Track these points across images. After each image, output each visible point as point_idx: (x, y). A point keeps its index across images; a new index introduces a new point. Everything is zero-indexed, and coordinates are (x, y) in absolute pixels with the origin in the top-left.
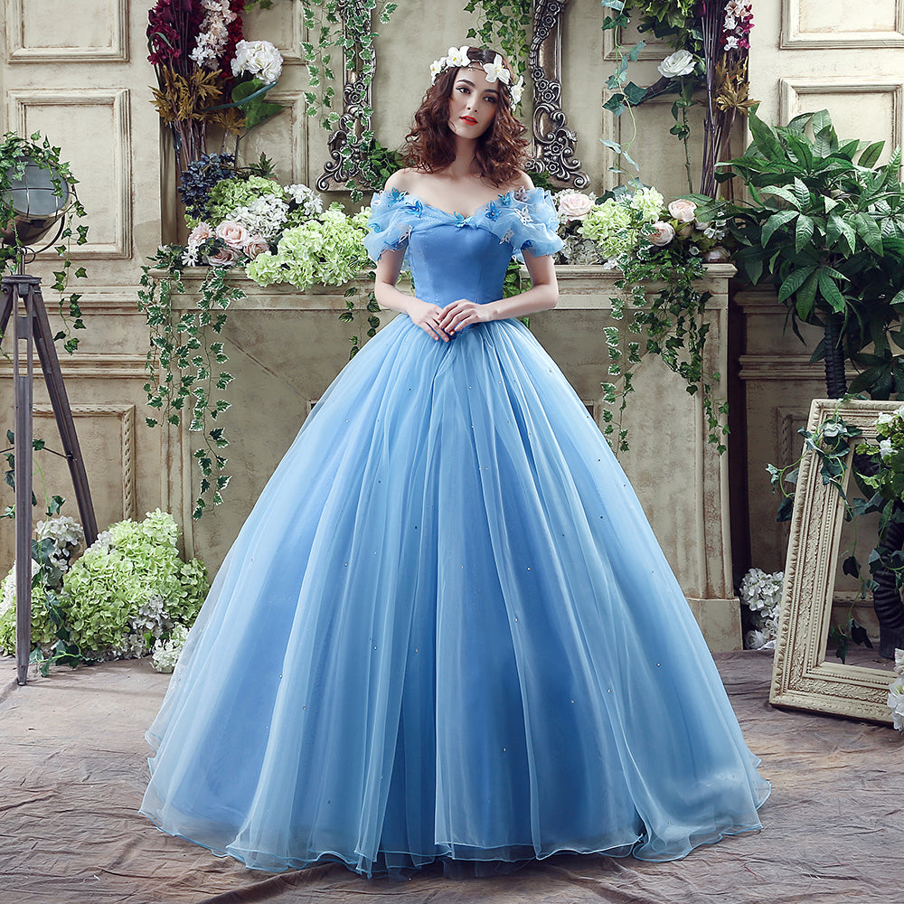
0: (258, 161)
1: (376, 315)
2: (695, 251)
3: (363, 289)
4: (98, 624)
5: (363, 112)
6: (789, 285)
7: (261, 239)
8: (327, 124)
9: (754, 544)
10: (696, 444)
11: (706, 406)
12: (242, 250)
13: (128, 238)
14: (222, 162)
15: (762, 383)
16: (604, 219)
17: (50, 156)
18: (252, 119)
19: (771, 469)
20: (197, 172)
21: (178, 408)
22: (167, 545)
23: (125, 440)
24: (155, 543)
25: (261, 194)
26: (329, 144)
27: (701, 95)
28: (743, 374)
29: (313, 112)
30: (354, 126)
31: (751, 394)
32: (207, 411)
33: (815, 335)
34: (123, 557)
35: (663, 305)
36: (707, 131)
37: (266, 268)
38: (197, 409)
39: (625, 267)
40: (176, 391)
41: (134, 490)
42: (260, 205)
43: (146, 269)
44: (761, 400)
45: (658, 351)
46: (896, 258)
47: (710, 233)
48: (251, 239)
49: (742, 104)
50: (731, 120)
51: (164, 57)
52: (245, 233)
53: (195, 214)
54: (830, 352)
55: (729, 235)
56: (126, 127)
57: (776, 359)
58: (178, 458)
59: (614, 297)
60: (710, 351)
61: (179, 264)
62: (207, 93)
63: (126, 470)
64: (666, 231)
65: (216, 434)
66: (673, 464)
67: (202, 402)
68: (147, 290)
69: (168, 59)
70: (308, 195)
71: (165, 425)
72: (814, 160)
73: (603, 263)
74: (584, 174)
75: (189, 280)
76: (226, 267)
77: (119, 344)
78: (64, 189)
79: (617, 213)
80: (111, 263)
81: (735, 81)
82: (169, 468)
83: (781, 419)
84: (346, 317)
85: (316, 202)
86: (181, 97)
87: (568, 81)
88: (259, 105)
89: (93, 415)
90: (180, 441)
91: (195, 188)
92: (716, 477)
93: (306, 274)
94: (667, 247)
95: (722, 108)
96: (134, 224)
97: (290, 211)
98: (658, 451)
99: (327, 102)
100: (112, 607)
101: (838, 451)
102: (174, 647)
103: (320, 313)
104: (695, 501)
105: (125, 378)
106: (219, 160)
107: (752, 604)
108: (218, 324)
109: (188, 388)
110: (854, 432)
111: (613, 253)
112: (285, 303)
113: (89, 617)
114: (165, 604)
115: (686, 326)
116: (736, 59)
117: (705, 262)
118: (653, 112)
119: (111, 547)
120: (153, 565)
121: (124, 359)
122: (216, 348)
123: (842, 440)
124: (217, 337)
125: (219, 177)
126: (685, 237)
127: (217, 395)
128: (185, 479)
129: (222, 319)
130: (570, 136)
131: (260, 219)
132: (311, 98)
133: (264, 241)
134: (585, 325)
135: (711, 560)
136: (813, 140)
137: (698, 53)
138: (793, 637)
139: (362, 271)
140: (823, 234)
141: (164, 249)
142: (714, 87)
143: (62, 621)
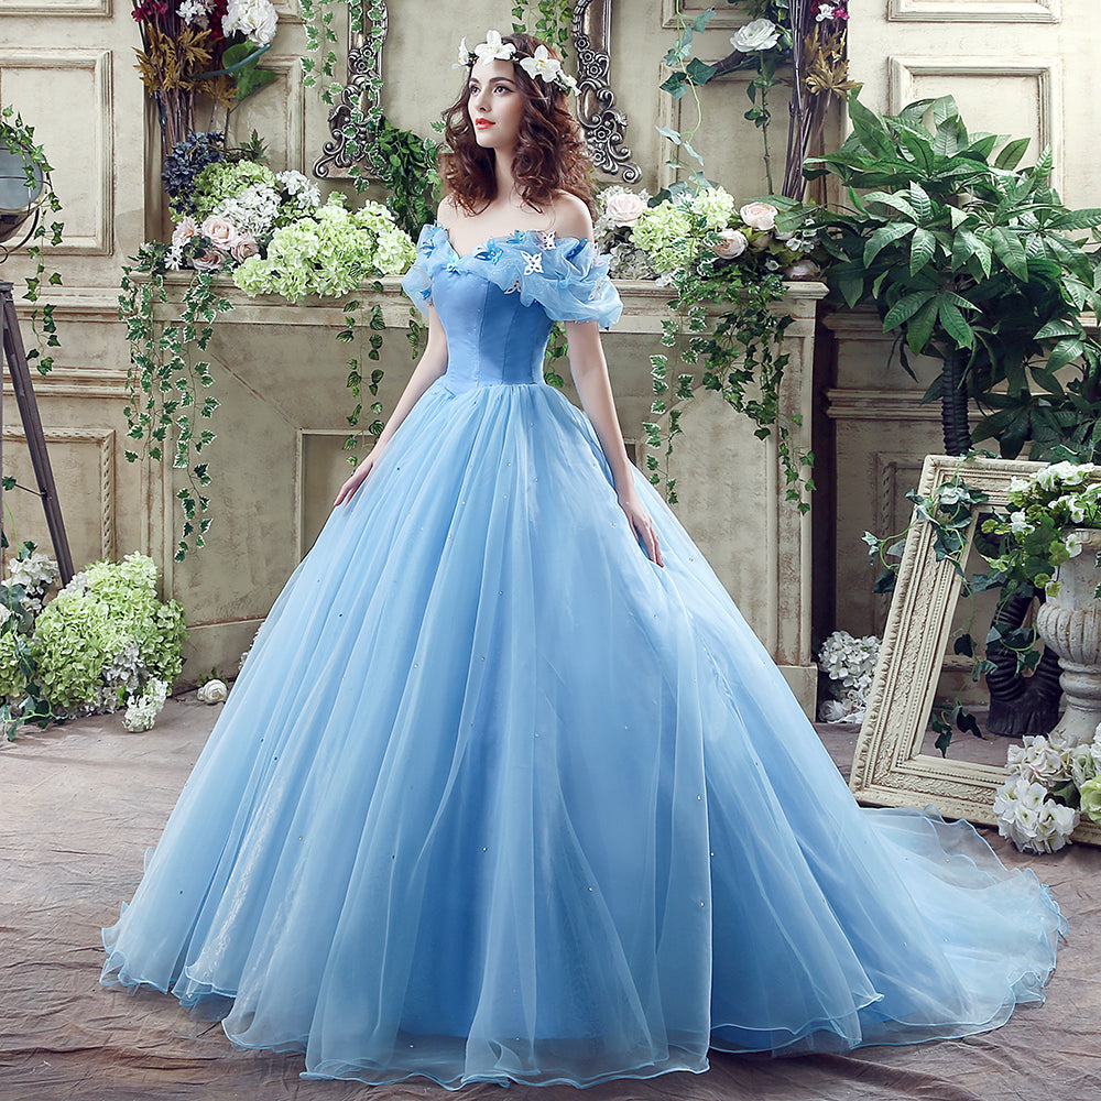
0: (249, 141)
1: (380, 333)
2: (774, 265)
3: (366, 301)
4: (70, 677)
5: (371, 84)
6: (899, 312)
7: (250, 239)
8: (327, 97)
9: (840, 602)
10: (768, 499)
11: (782, 454)
12: (229, 251)
13: (109, 231)
14: (210, 142)
15: (857, 424)
16: (659, 226)
17: (23, 136)
18: (244, 88)
19: (869, 538)
20: (182, 156)
21: (159, 440)
22: (145, 587)
23: (104, 471)
24: (132, 586)
25: (252, 183)
26: (330, 121)
27: (785, 72)
28: (831, 411)
29: (311, 82)
30: (360, 102)
31: (842, 436)
32: (191, 443)
33: (930, 369)
34: (99, 600)
35: (729, 332)
36: (792, 117)
37: (255, 275)
38: (181, 442)
39: (682, 284)
40: (158, 419)
41: (114, 527)
42: (249, 196)
43: (127, 270)
44: (855, 445)
45: (718, 386)
46: (1044, 282)
47: (794, 245)
48: (239, 239)
49: (840, 86)
50: (824, 105)
51: (150, 13)
52: (233, 231)
53: (179, 208)
54: (950, 392)
55: (820, 247)
56: (108, 97)
57: (876, 395)
58: (159, 498)
59: (666, 319)
60: (789, 387)
61: (161, 268)
62: (195, 57)
63: (105, 506)
64: (737, 241)
65: (200, 471)
66: (737, 521)
67: (186, 433)
68: (128, 295)
69: (153, 17)
70: (303, 184)
71: (146, 460)
72: (936, 159)
73: (655, 279)
74: (635, 166)
75: (173, 286)
76: (212, 272)
77: (98, 356)
78: (37, 178)
79: (674, 219)
80: (91, 260)
81: (829, 59)
82: (149, 509)
83: (881, 468)
84: (345, 337)
85: (312, 193)
86: (167, 62)
87: (618, 52)
88: (251, 72)
89: (70, 440)
90: (162, 477)
91: (181, 176)
92: (795, 539)
93: (297, 283)
94: (736, 260)
95: (813, 89)
96: (116, 214)
97: (282, 203)
98: (714, 504)
99: (328, 70)
100: (85, 657)
101: (958, 520)
102: (148, 703)
103: (314, 329)
104: (766, 562)
105: (105, 398)
106: (207, 140)
107: (833, 673)
108: (203, 339)
109: (170, 416)
110: (979, 497)
111: (668, 268)
112: (275, 316)
113: (61, 668)
114: (140, 651)
115: (757, 357)
116: (832, 31)
117: (787, 279)
118: (722, 92)
119: (86, 589)
120: (130, 608)
121: (104, 375)
122: (201, 369)
123: (963, 508)
124: (203, 355)
125: (206, 161)
126: (761, 249)
127: (202, 425)
128: (166, 521)
129: (208, 333)
130: (619, 119)
131: (249, 213)
132: (308, 65)
133: (254, 240)
134: (629, 350)
135: (784, 622)
136: (934, 132)
137: (782, 23)
138: (883, 726)
139: (365, 281)
140: (948, 253)
141: (146, 247)
142: (802, 64)
143: (33, 672)
